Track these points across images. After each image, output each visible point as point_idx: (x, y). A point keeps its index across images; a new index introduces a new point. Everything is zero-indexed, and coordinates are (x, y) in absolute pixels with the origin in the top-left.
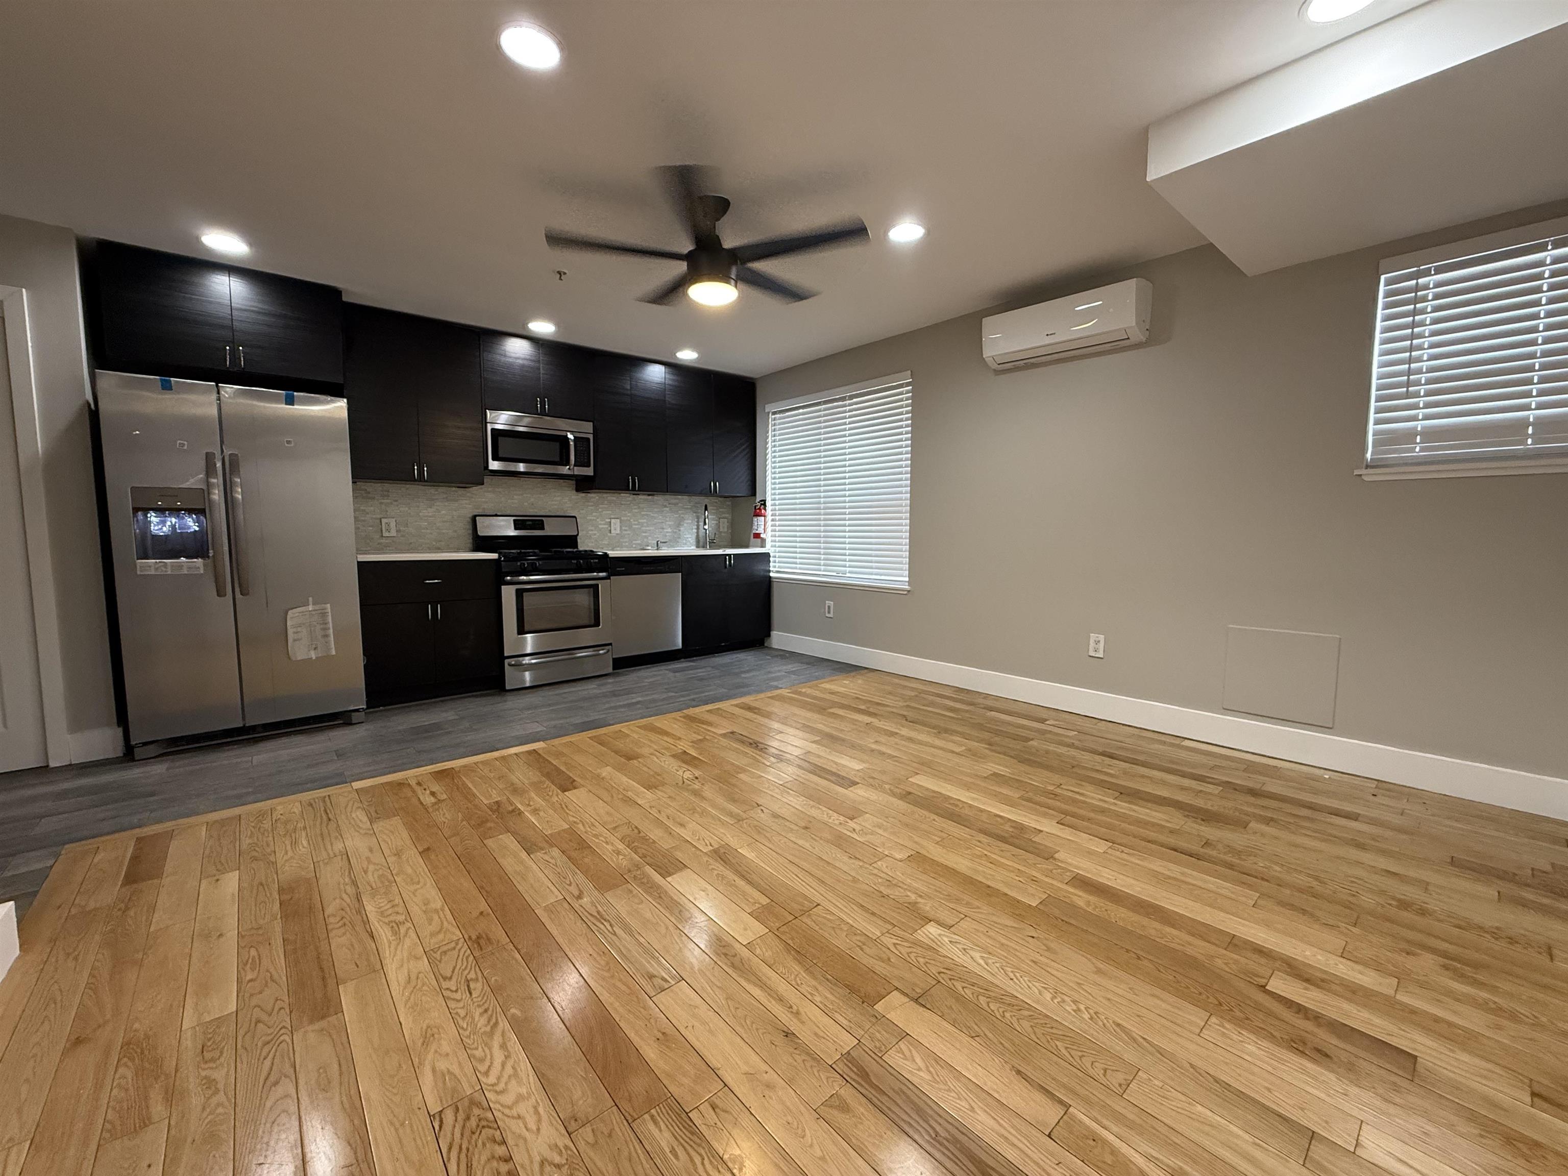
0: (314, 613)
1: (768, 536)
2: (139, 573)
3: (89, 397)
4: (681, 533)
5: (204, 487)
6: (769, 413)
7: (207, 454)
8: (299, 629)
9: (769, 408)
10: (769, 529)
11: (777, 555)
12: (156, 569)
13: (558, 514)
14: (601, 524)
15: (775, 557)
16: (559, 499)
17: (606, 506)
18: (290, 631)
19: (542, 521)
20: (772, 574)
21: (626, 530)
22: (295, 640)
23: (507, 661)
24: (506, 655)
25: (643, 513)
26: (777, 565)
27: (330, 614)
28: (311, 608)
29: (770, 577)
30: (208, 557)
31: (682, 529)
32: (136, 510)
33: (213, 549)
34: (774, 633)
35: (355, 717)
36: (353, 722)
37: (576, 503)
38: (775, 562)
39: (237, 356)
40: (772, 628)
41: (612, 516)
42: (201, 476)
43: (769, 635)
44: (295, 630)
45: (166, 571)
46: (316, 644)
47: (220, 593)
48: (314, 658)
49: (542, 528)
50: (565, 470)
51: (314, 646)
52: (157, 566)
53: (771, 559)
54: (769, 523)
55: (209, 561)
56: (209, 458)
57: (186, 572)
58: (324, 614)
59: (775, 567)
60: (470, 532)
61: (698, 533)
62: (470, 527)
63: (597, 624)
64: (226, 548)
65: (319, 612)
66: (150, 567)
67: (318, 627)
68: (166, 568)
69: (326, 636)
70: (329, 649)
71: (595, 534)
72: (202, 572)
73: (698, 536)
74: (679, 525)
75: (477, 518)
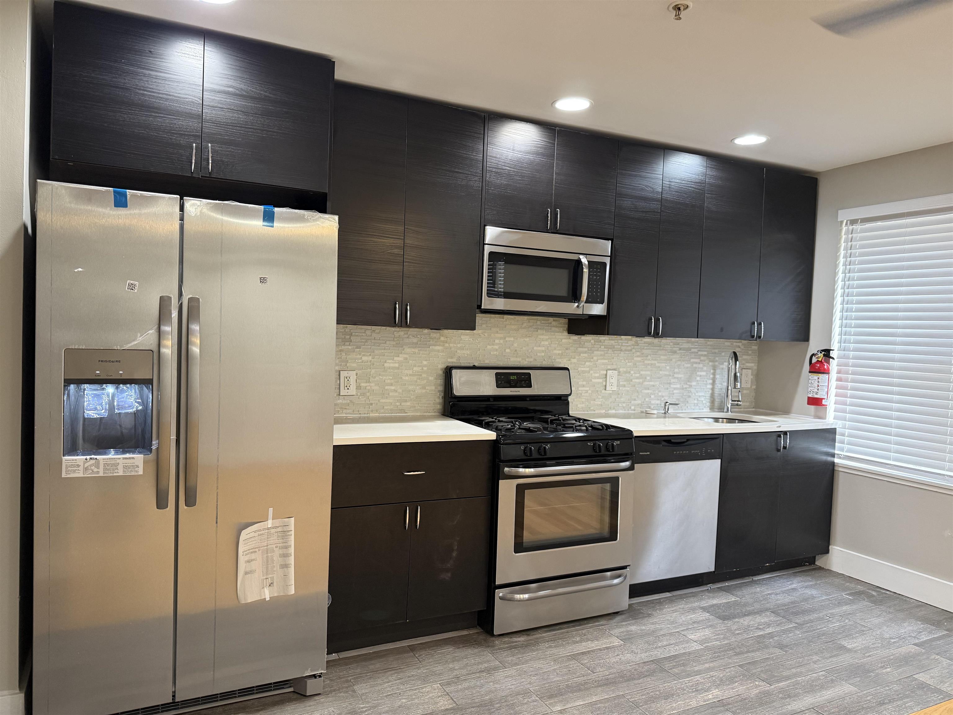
0: (273, 531)
1: (831, 403)
2: (64, 475)
3: (27, 219)
4: (693, 390)
5: (154, 347)
6: (842, 222)
7: (161, 298)
8: (253, 556)
9: (844, 215)
10: (833, 391)
11: (847, 432)
12: (86, 469)
13: (545, 364)
14: (595, 378)
15: (843, 435)
16: (547, 343)
17: (603, 353)
18: (242, 559)
19: (529, 374)
20: (836, 460)
21: (624, 386)
22: (246, 573)
23: (500, 593)
24: (497, 583)
25: (646, 362)
26: (846, 446)
27: (293, 533)
28: (270, 523)
29: (833, 464)
30: (151, 450)
31: (694, 383)
32: (68, 382)
33: (158, 438)
34: (835, 549)
35: (312, 687)
36: (307, 695)
37: (567, 349)
38: (843, 442)
39: (204, 157)
40: (832, 541)
41: (609, 367)
42: (151, 332)
43: (826, 551)
44: (247, 558)
45: (98, 472)
46: (272, 578)
47: (161, 503)
48: (268, 599)
49: (529, 386)
50: (571, 308)
51: (270, 581)
52: (86, 465)
53: (838, 437)
54: (834, 383)
55: (151, 456)
56: (164, 302)
57: (121, 473)
58: (284, 534)
59: (842, 450)
60: (441, 388)
61: (713, 389)
62: (440, 382)
63: (612, 536)
64: (174, 437)
65: (279, 529)
66: (78, 466)
67: (278, 552)
68: (98, 468)
69: (285, 566)
70: (287, 586)
71: (587, 392)
72: (141, 472)
73: (712, 395)
74: (689, 380)
75: (454, 372)
